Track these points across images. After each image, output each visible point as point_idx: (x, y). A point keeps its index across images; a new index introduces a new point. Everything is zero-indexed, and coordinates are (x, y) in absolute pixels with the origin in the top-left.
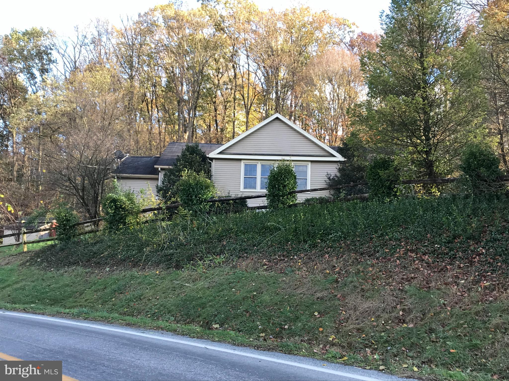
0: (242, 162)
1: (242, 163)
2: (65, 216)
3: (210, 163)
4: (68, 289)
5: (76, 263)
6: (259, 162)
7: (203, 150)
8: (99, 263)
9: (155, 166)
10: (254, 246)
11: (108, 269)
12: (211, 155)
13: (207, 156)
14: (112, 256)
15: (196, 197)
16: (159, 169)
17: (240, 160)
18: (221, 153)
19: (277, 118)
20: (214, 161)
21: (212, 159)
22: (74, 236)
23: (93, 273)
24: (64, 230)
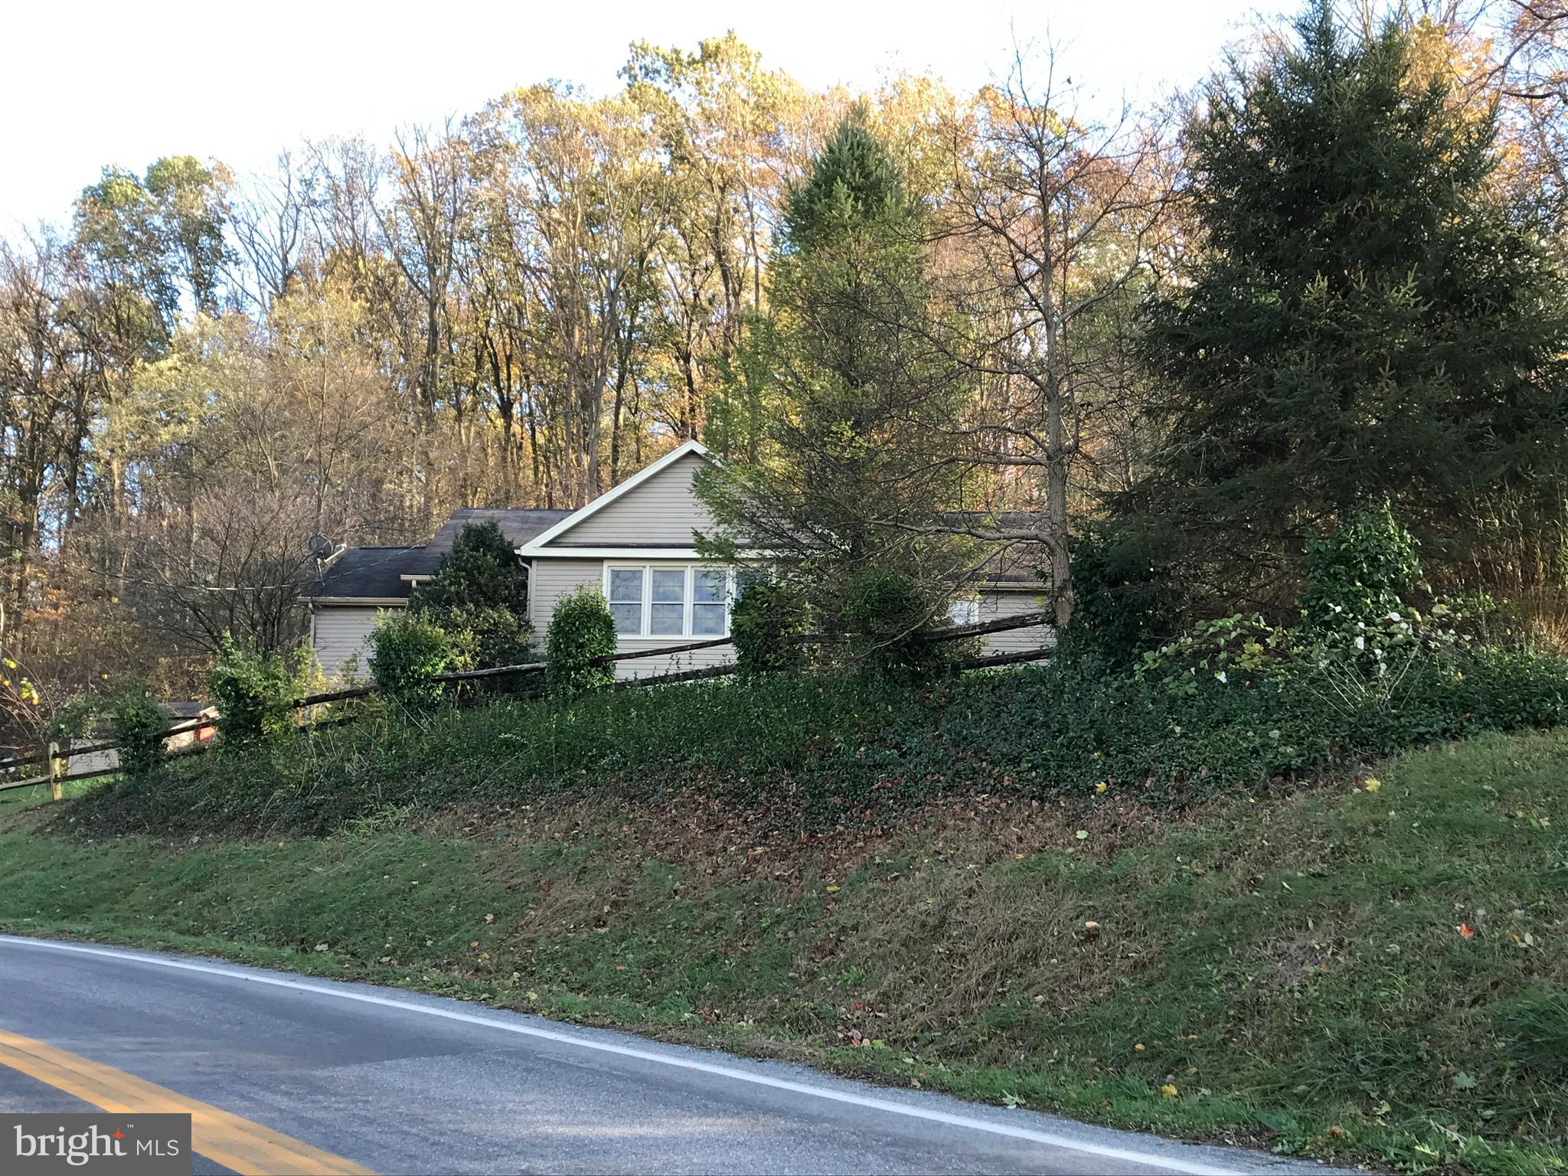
0: (606, 564)
1: (606, 570)
2: (137, 715)
3: (526, 570)
4: (105, 884)
5: (137, 827)
6: (648, 564)
7: (508, 538)
8: (182, 825)
9: (404, 577)
10: (474, 784)
11: (196, 839)
12: (526, 550)
13: (517, 552)
14: (210, 811)
15: (403, 670)
16: (414, 584)
17: (601, 560)
18: (551, 544)
19: (692, 453)
20: (534, 564)
21: (529, 560)
22: (157, 762)
23: (165, 848)
24: (136, 748)
